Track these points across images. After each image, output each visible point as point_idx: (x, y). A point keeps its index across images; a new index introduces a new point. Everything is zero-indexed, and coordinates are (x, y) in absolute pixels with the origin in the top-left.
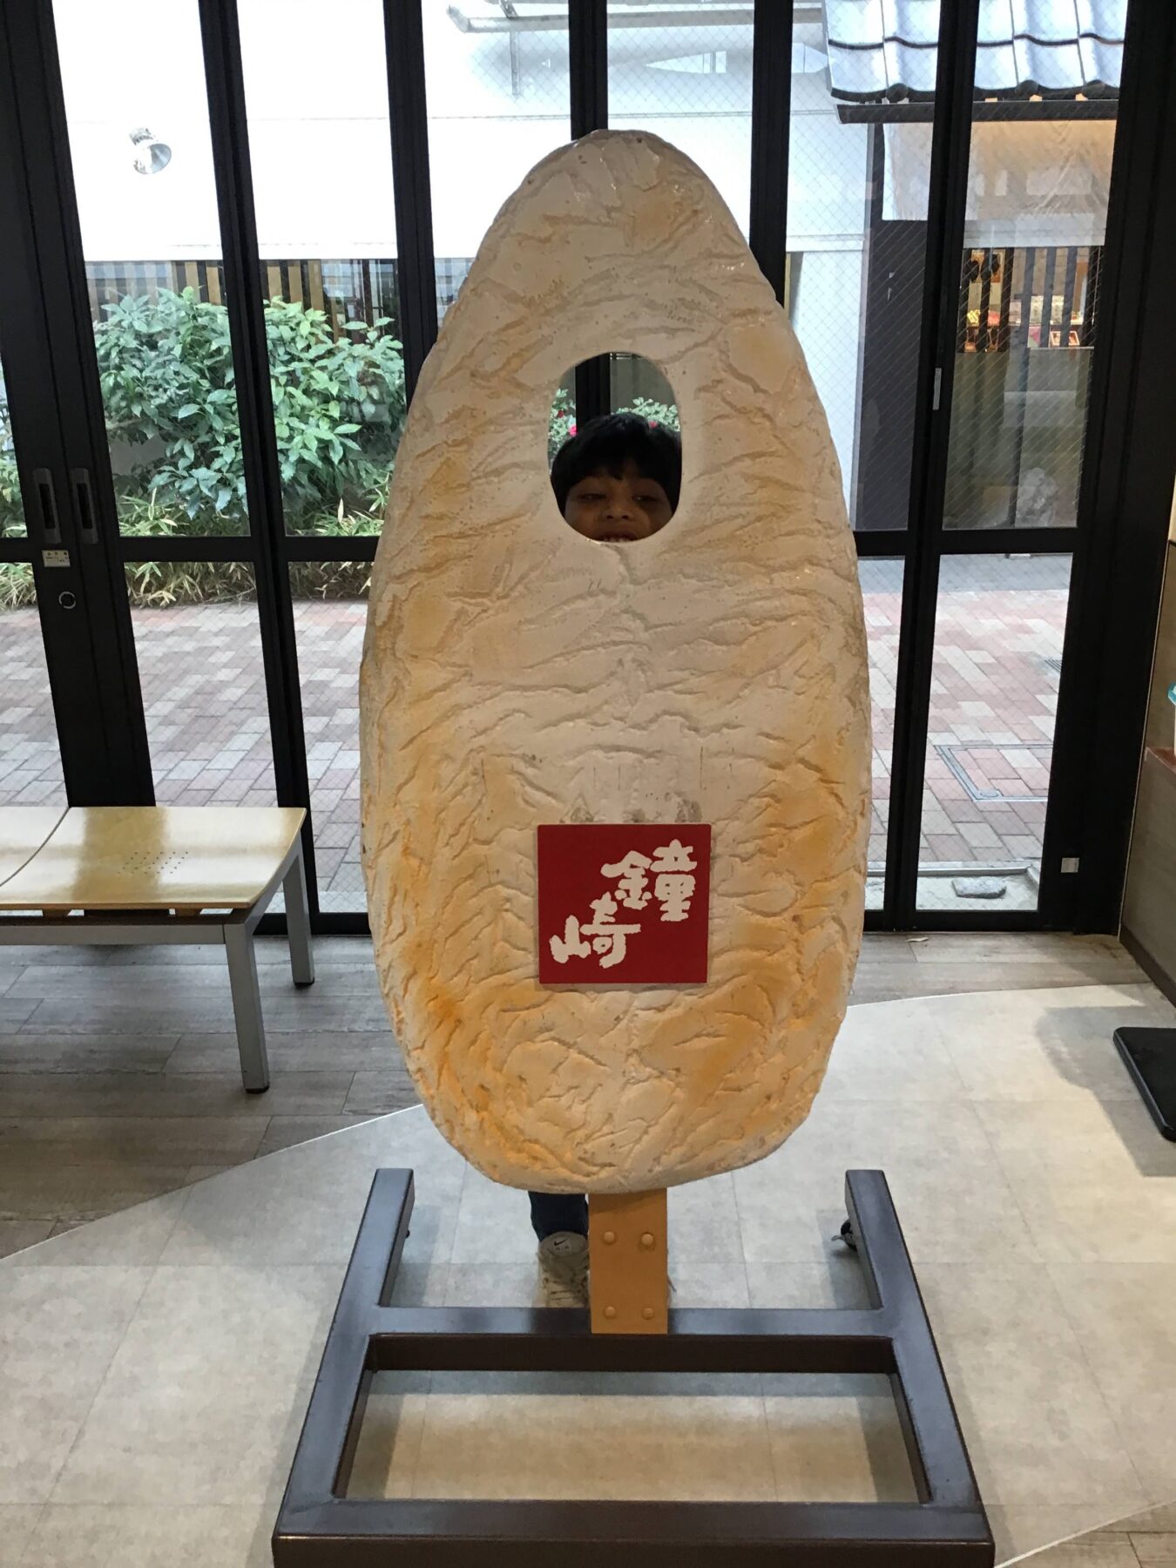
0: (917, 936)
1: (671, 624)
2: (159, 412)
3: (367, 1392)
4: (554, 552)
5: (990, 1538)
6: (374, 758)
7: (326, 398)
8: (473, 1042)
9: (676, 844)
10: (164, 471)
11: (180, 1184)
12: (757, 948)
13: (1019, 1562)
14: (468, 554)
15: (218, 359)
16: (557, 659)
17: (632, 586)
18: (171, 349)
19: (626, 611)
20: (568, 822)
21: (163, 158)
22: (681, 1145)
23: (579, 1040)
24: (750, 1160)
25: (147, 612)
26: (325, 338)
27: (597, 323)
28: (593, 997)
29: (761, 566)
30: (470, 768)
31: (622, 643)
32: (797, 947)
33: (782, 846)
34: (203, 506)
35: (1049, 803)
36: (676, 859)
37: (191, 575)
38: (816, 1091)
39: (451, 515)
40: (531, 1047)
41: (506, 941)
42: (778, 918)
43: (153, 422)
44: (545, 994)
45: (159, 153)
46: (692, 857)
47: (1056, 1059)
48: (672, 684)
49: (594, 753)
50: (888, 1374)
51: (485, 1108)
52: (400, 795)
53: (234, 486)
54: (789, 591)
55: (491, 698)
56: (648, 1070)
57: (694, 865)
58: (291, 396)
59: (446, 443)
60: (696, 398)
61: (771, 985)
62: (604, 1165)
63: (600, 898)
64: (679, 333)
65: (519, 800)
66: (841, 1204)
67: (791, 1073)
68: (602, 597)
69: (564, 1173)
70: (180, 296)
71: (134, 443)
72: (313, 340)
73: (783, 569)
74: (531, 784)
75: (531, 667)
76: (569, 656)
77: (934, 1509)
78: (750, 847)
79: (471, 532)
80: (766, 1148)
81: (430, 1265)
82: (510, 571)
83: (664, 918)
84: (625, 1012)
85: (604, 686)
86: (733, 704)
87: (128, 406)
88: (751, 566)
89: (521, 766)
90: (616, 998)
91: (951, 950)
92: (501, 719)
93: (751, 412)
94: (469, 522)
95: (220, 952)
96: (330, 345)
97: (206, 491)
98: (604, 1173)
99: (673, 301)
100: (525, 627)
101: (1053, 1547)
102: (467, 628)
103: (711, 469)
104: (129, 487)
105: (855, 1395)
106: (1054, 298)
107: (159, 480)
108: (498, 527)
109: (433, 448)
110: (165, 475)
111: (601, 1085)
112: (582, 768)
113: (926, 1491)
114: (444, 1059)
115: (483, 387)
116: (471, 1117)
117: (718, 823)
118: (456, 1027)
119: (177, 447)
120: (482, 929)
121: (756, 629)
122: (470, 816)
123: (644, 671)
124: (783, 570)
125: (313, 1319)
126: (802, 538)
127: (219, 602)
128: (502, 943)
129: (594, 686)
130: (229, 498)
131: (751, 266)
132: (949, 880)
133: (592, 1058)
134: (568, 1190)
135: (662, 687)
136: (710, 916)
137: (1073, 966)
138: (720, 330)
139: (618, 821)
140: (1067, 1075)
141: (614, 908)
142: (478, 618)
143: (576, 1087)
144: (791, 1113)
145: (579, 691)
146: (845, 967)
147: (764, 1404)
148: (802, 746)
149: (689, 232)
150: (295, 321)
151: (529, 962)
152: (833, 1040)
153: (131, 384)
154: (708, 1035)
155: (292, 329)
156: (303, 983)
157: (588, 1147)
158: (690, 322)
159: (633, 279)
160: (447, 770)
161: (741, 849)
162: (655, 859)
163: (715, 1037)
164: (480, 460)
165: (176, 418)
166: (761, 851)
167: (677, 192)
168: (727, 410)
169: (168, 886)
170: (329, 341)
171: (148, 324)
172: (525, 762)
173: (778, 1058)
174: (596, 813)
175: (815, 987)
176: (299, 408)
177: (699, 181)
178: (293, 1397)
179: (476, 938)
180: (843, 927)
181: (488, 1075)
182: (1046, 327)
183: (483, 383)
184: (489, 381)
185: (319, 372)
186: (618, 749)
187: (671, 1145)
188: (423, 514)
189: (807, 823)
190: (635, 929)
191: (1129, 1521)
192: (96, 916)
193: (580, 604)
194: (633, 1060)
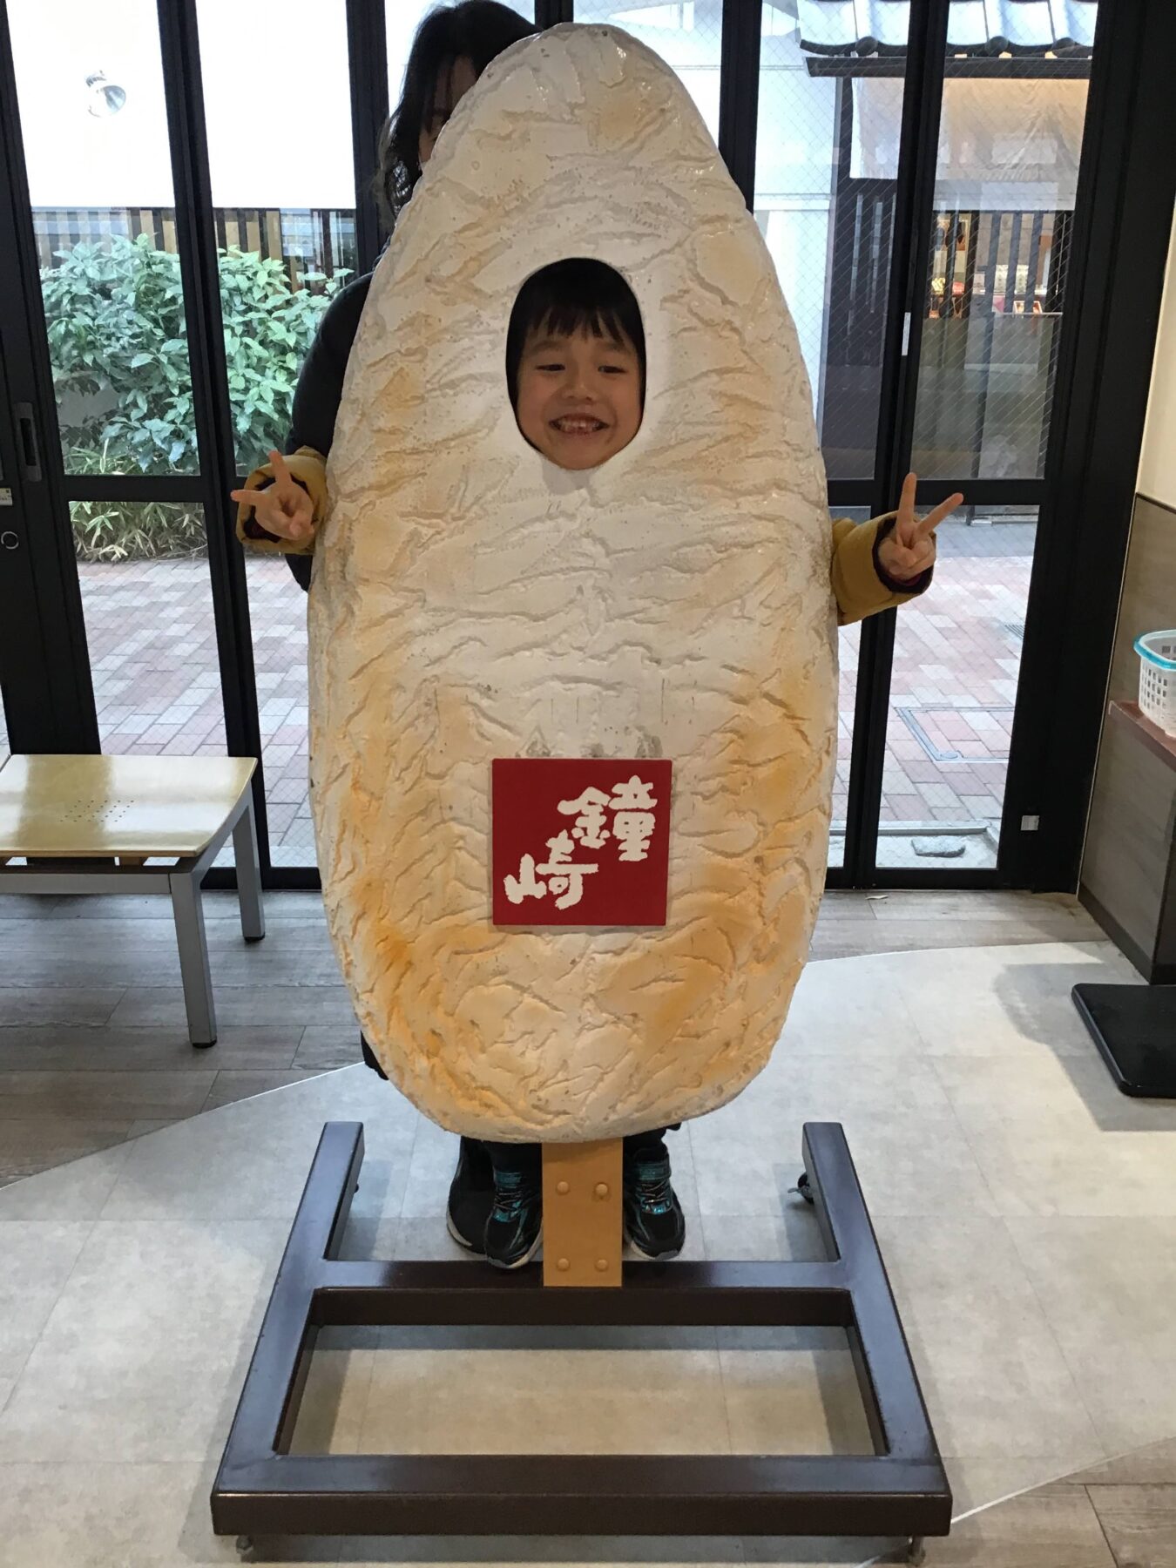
0: (878, 893)
1: (632, 549)
2: (112, 362)
3: (312, 1348)
4: (512, 472)
5: (947, 1490)
6: (323, 687)
7: (283, 349)
8: (424, 986)
9: (635, 780)
10: (117, 422)
11: (123, 1138)
12: (718, 891)
13: (974, 1514)
14: (421, 471)
15: (173, 308)
16: (515, 585)
17: (592, 509)
18: (125, 297)
19: (587, 535)
20: (524, 756)
21: (118, 101)
22: (636, 1093)
23: (533, 983)
24: (708, 1108)
25: (96, 567)
26: (283, 289)
27: (559, 226)
28: (547, 939)
29: (726, 489)
30: (423, 700)
31: (581, 569)
32: (760, 890)
33: (745, 784)
34: (155, 459)
35: (1010, 765)
36: (636, 796)
37: (143, 530)
38: (776, 1038)
39: (404, 430)
40: (485, 991)
41: (459, 880)
42: (740, 859)
43: (106, 372)
44: (499, 936)
45: (113, 93)
46: (652, 794)
47: (1015, 1015)
48: (633, 613)
49: (552, 684)
50: (845, 1327)
51: (436, 1055)
52: (349, 727)
53: (187, 438)
54: (754, 516)
55: (446, 624)
56: (604, 1015)
57: (654, 802)
58: (247, 346)
59: (399, 352)
60: (662, 309)
61: (730, 928)
62: (558, 1114)
63: (556, 836)
64: (645, 239)
65: (473, 732)
66: (799, 1159)
67: (751, 1019)
68: (561, 520)
69: (517, 1121)
70: (134, 243)
71: (86, 393)
72: (270, 290)
73: (749, 493)
74: (485, 715)
75: (487, 593)
76: (526, 582)
77: (894, 1461)
78: (713, 784)
79: (425, 448)
80: (724, 1096)
81: (380, 1219)
82: (465, 491)
83: (622, 858)
84: (581, 956)
85: (561, 614)
86: (697, 634)
87: (80, 355)
88: (718, 490)
89: (475, 697)
90: (573, 940)
91: (910, 907)
92: (455, 647)
93: (718, 324)
94: (422, 437)
95: (165, 906)
96: (288, 295)
97: (158, 443)
98: (558, 1122)
99: (639, 204)
100: (480, 551)
101: (1010, 1500)
102: (421, 550)
103: (676, 386)
104: (80, 440)
105: (811, 1348)
106: (1019, 267)
107: (111, 431)
108: (453, 444)
109: (385, 357)
110: (118, 426)
111: (555, 1031)
112: (539, 700)
113: (882, 1442)
114: (394, 1003)
115: (438, 293)
116: (422, 1063)
117: (679, 759)
118: (407, 970)
119: (130, 399)
120: (434, 867)
121: (721, 555)
122: (421, 749)
123: (604, 600)
124: (750, 495)
125: (257, 1274)
126: (770, 460)
127: (172, 557)
128: (454, 883)
129: (553, 614)
130: (182, 450)
131: (719, 170)
132: (909, 839)
133: (547, 1002)
134: (522, 1139)
135: (623, 616)
136: (670, 856)
137: (1031, 923)
138: (688, 237)
139: (577, 755)
140: (1025, 1030)
141: (570, 846)
142: (433, 540)
143: (531, 1033)
144: (751, 1060)
145: (536, 619)
146: (808, 911)
147: (719, 1357)
148: (767, 680)
149: (658, 132)
150: (252, 271)
151: (482, 903)
152: (795, 985)
153: (84, 333)
154: (666, 979)
155: (249, 279)
156: (253, 938)
157: (542, 1094)
158: (656, 228)
159: (595, 180)
160: (399, 700)
161: (702, 787)
162: (613, 796)
163: (674, 981)
164: (434, 371)
165: (129, 369)
166: (724, 789)
167: (644, 89)
168: (695, 322)
169: (112, 834)
170: (287, 292)
171: (101, 271)
172: (481, 693)
173: (737, 1005)
174: (553, 747)
175: (776, 930)
176: (255, 360)
177: (667, 79)
178: (236, 1352)
179: (427, 877)
180: (806, 869)
181: (439, 1020)
182: (1011, 297)
183: (439, 289)
184: (446, 287)
185: (278, 323)
186: (578, 680)
187: (627, 1093)
188: (375, 428)
189: (770, 760)
190: (592, 868)
191: (1086, 1473)
192: (39, 864)
193: (538, 527)
194: (590, 1005)
